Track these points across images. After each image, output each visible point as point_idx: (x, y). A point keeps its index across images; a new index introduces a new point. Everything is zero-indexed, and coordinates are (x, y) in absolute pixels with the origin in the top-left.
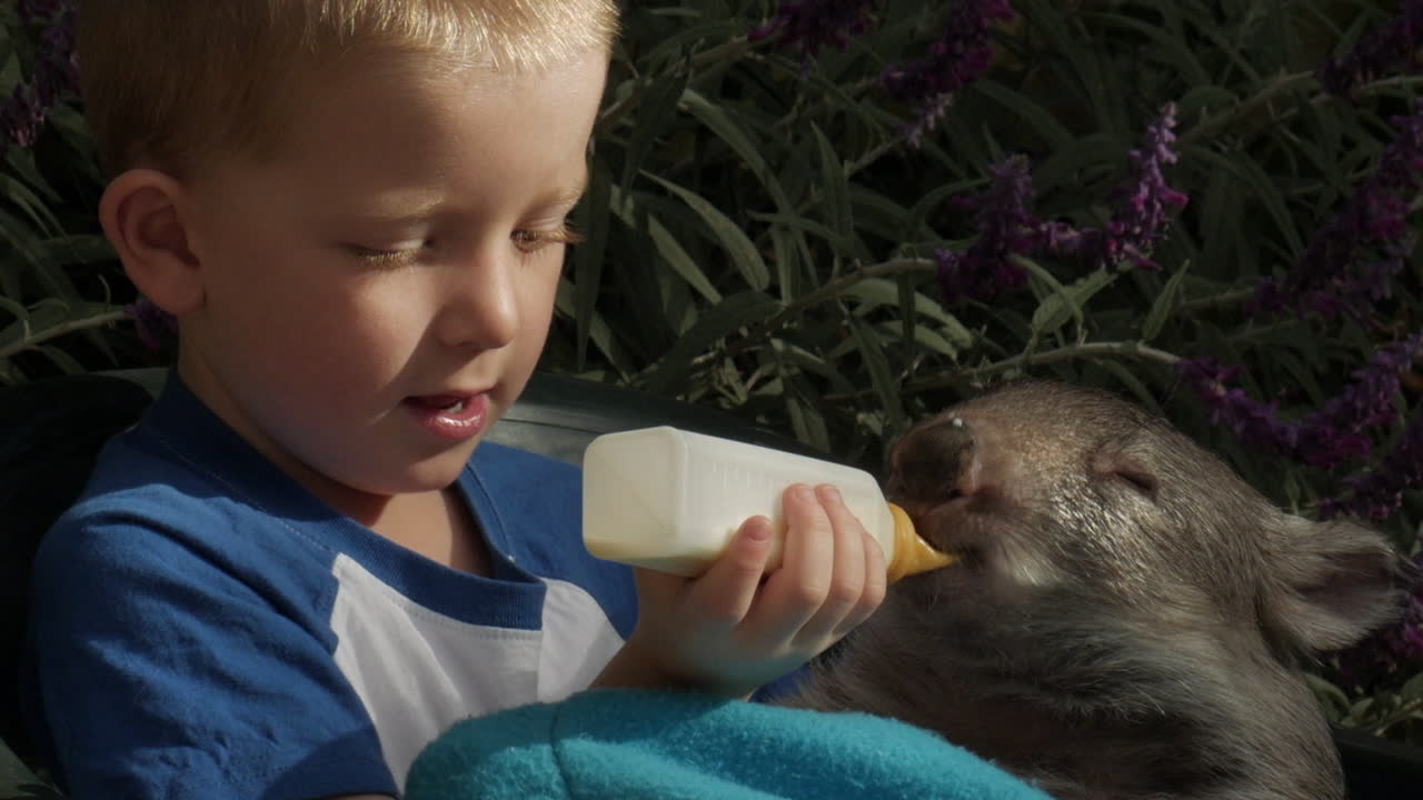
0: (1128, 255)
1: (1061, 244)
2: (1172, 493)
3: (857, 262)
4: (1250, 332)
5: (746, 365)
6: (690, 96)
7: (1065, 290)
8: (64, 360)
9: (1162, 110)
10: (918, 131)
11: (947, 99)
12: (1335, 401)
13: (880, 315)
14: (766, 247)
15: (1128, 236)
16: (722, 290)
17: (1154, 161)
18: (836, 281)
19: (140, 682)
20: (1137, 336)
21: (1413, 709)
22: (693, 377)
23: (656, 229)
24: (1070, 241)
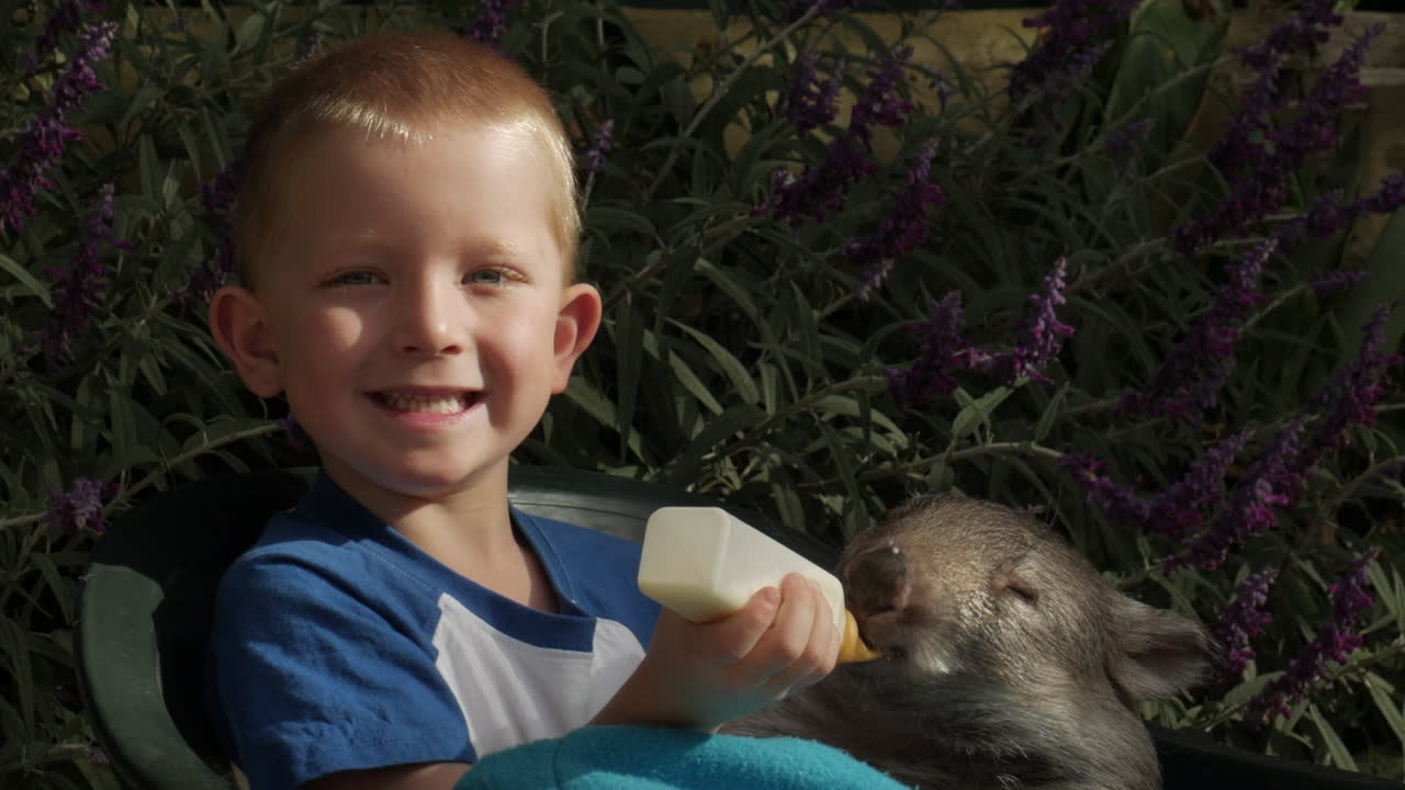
0: (1028, 372)
1: (979, 365)
2: (1048, 598)
3: (827, 382)
4: (1112, 434)
5: (741, 461)
6: (702, 263)
7: (977, 403)
8: (236, 463)
9: (1056, 263)
10: (868, 288)
11: (889, 265)
12: (1178, 484)
13: (841, 421)
14: (756, 375)
15: (1029, 357)
16: (724, 406)
17: (1049, 302)
18: (809, 396)
19: (291, 676)
20: (1031, 438)
21: (1232, 713)
22: (704, 468)
23: (674, 360)
24: (986, 362)
